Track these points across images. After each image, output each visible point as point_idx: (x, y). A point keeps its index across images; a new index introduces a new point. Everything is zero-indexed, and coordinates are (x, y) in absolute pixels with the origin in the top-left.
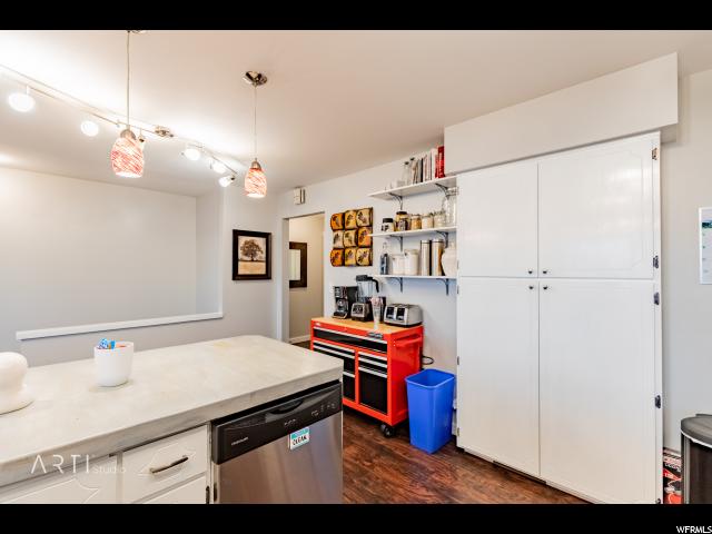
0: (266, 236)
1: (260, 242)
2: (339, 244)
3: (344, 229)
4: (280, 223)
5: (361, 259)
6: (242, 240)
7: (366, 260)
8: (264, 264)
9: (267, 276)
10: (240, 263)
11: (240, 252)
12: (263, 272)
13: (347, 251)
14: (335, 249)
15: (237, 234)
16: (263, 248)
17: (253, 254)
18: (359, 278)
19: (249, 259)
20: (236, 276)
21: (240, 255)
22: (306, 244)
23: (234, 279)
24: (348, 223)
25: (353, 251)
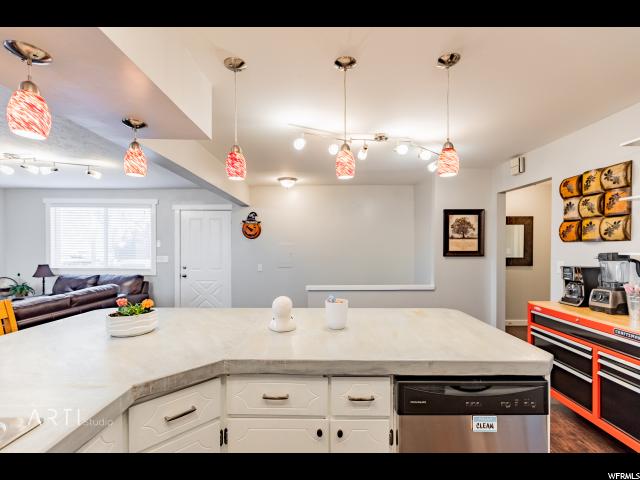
0: (479, 213)
1: (472, 219)
2: (573, 214)
3: (580, 194)
4: (494, 198)
5: (608, 232)
6: (453, 219)
7: (618, 233)
8: (476, 241)
9: (480, 253)
10: (451, 241)
11: (450, 229)
12: (475, 249)
13: (585, 223)
14: (565, 221)
15: (448, 213)
16: (476, 226)
17: (464, 231)
18: (602, 257)
19: (461, 236)
20: (447, 252)
21: (451, 233)
22: (531, 218)
23: (445, 255)
24: (587, 187)
25: (596, 222)
